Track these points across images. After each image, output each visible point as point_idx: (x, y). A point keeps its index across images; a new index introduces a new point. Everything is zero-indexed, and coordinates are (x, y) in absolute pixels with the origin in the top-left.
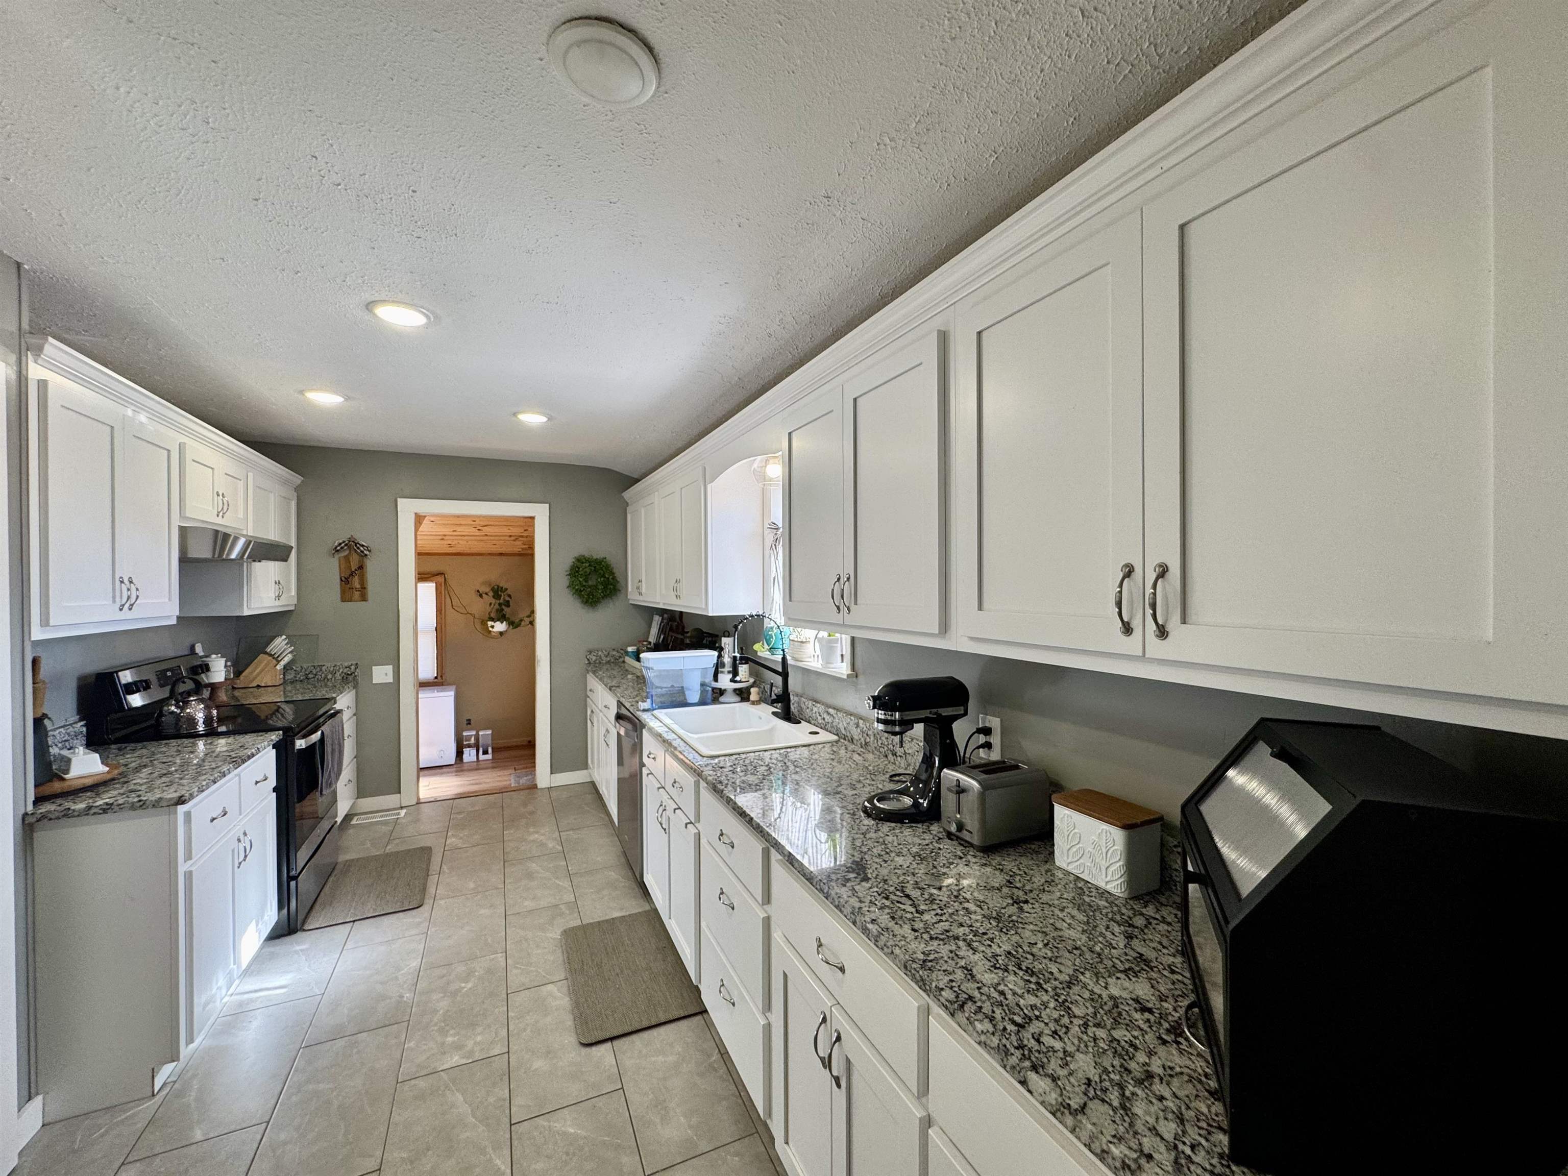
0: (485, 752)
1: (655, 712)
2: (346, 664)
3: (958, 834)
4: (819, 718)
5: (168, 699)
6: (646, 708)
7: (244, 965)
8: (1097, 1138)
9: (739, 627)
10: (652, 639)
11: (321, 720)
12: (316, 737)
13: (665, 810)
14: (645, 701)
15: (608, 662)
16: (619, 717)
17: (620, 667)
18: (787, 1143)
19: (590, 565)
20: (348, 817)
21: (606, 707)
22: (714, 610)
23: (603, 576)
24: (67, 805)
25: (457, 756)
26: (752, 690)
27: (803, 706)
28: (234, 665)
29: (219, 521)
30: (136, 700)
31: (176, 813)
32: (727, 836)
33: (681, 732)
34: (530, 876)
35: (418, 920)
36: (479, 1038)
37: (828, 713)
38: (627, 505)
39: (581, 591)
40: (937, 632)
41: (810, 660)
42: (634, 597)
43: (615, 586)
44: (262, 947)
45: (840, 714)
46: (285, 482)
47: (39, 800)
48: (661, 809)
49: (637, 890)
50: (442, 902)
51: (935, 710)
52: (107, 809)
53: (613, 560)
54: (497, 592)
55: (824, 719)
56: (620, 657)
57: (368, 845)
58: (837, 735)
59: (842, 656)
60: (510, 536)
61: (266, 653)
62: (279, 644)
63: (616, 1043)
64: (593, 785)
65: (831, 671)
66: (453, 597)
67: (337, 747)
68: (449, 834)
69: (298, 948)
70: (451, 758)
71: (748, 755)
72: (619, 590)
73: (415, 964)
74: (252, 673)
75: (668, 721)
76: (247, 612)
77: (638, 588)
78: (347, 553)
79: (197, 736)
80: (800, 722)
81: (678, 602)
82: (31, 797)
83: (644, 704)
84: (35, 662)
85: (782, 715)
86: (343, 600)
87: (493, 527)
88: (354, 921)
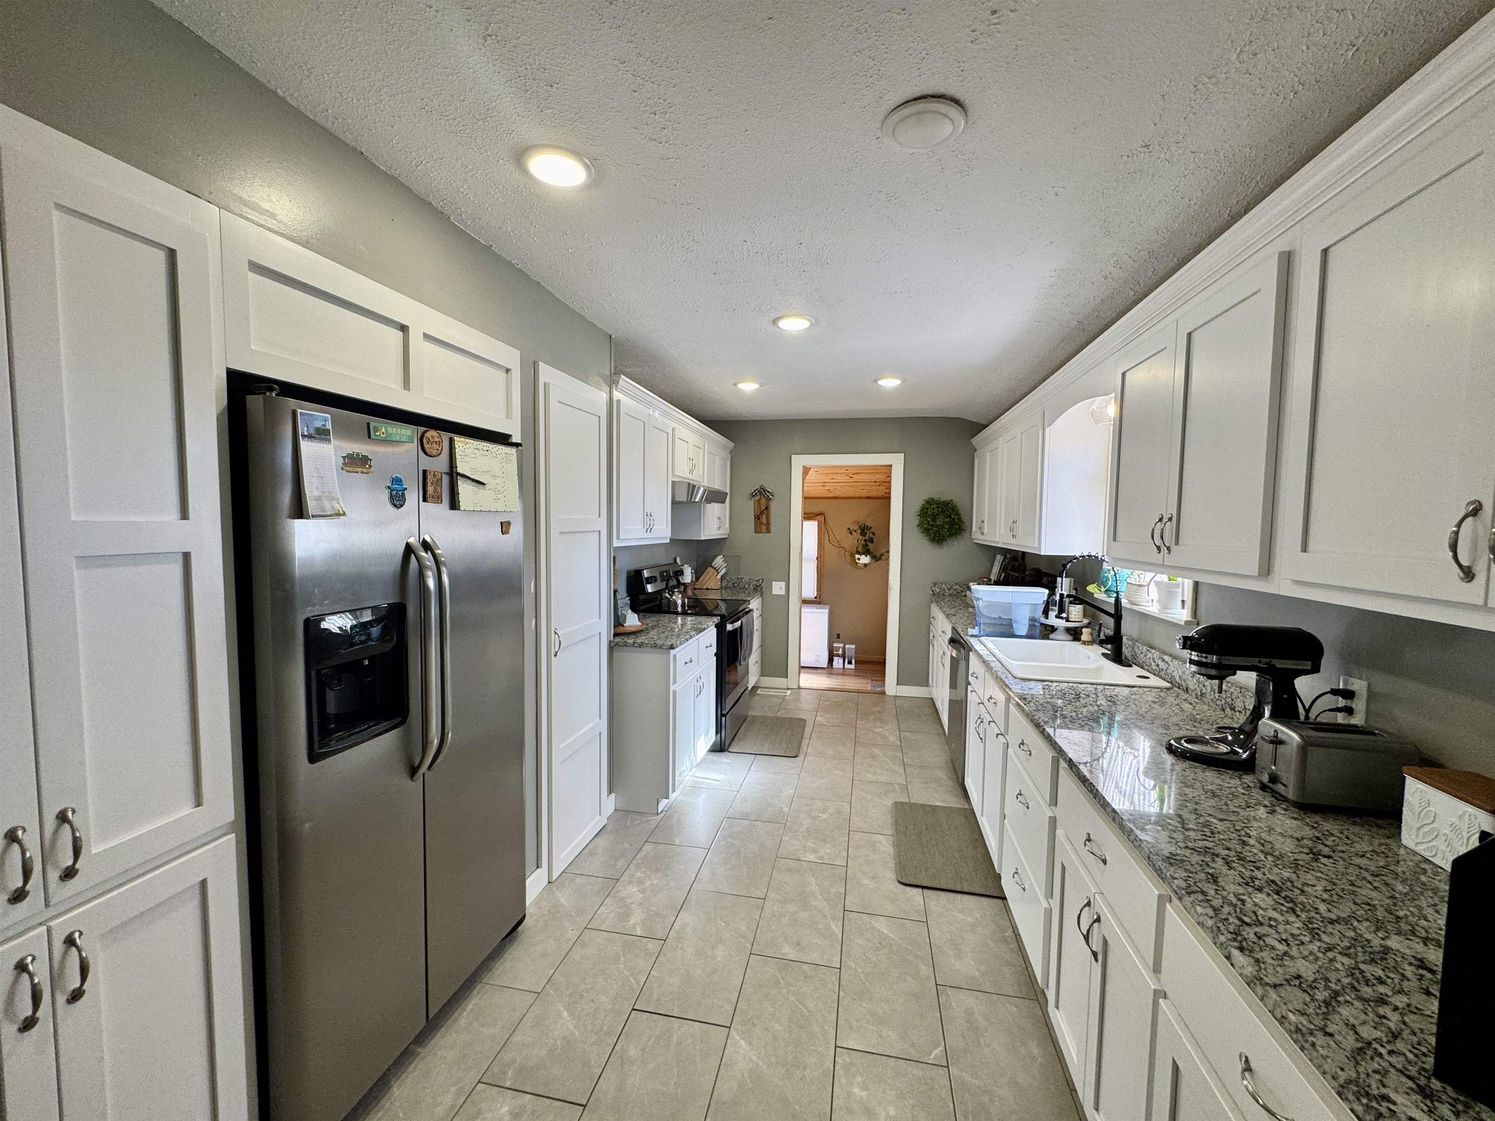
0: (850, 663)
1: (982, 638)
2: (757, 578)
3: (1270, 785)
4: (1153, 663)
5: (664, 589)
6: (974, 634)
7: (698, 761)
8: (1279, 1006)
9: (1068, 566)
10: (993, 577)
11: (741, 614)
12: (738, 624)
13: (982, 722)
14: (974, 628)
15: (951, 595)
16: (952, 641)
17: (962, 600)
18: (1057, 1007)
19: (938, 507)
20: (755, 688)
21: (943, 632)
22: (1046, 550)
23: (950, 516)
24: (626, 640)
25: (829, 662)
26: (1084, 630)
27: (1137, 650)
28: (696, 573)
29: (690, 476)
30: (650, 588)
31: (669, 654)
32: (1027, 745)
33: (1000, 656)
34: (874, 757)
35: (794, 765)
36: (828, 851)
37: (1163, 660)
38: (976, 450)
39: (929, 530)
40: (1256, 574)
41: (1147, 604)
42: (977, 537)
43: (959, 526)
44: (707, 755)
45: (1176, 662)
46: (724, 448)
47: (615, 635)
48: (979, 721)
49: (959, 790)
50: (810, 758)
51: (1268, 660)
52: (641, 645)
53: (960, 503)
54: (864, 530)
55: (1158, 665)
56: (962, 591)
57: (766, 709)
58: (1171, 683)
59: (1183, 602)
60: (875, 482)
61: (712, 566)
62: (719, 561)
63: (925, 891)
64: (932, 700)
65: (1173, 618)
66: (830, 532)
67: (749, 633)
68: (818, 714)
69: (725, 761)
70: (824, 663)
71: (1061, 684)
72: (964, 530)
73: (791, 792)
74: (705, 578)
75: (991, 646)
76: (703, 538)
77: (980, 528)
78: (757, 498)
79: (677, 613)
80: (1131, 666)
81: (1014, 541)
82: (612, 633)
83: (973, 630)
84: (614, 558)
85: (1112, 656)
86: (756, 532)
87: (862, 475)
88: (756, 754)
